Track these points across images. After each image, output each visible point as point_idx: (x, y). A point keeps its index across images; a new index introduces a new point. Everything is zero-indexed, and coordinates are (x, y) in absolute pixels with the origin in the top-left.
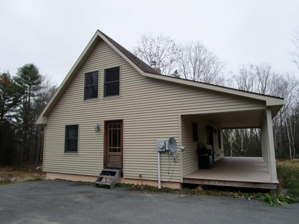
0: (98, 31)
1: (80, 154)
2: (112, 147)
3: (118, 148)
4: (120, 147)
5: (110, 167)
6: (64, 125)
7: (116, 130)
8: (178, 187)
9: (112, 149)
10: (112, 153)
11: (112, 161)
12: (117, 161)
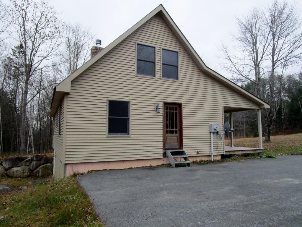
0: (161, 6)
1: (132, 136)
2: (169, 129)
3: (175, 130)
4: (177, 128)
5: (168, 148)
6: (106, 99)
7: (173, 112)
8: (219, 158)
9: (169, 131)
10: (170, 135)
11: (169, 142)
12: (175, 142)
